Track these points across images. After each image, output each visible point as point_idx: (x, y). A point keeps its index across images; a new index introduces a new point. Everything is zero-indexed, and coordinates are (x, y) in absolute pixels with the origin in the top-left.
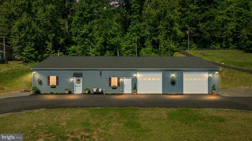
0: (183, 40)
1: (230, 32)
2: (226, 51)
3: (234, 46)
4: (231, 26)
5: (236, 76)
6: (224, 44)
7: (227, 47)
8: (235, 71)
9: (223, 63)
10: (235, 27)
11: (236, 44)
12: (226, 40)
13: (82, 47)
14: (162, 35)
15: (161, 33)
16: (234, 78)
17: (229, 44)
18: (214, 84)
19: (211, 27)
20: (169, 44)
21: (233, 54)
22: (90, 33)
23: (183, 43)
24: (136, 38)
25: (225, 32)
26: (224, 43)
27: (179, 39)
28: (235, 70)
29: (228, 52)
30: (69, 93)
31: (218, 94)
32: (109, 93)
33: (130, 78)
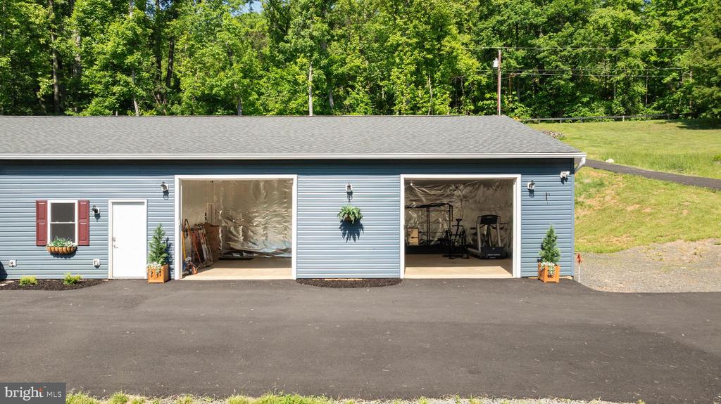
0: (484, 93)
1: (639, 62)
2: (624, 123)
3: (650, 110)
4: (642, 43)
5: (656, 200)
6: (616, 104)
7: (630, 113)
8: (654, 182)
9: (611, 161)
10: (653, 45)
11: (655, 104)
12: (625, 92)
13: (107, 104)
14: (403, 66)
15: (401, 59)
16: (648, 210)
17: (634, 104)
18: (552, 231)
19: (577, 47)
20: (429, 101)
21: (649, 133)
22: (131, 53)
23: (485, 102)
24: (311, 79)
25: (621, 64)
26: (617, 101)
27: (474, 92)
28: (655, 178)
29: (629, 129)
31: (571, 278)
32: (29, 277)
33: (141, 203)
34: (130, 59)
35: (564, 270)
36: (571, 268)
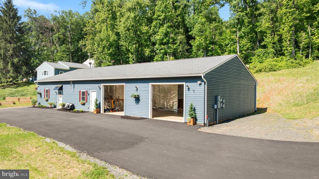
18: (191, 105)
30: (53, 108)
31: (203, 125)
32: (76, 110)
33: (96, 92)
34: (164, 40)
35: (200, 121)
36: (203, 121)
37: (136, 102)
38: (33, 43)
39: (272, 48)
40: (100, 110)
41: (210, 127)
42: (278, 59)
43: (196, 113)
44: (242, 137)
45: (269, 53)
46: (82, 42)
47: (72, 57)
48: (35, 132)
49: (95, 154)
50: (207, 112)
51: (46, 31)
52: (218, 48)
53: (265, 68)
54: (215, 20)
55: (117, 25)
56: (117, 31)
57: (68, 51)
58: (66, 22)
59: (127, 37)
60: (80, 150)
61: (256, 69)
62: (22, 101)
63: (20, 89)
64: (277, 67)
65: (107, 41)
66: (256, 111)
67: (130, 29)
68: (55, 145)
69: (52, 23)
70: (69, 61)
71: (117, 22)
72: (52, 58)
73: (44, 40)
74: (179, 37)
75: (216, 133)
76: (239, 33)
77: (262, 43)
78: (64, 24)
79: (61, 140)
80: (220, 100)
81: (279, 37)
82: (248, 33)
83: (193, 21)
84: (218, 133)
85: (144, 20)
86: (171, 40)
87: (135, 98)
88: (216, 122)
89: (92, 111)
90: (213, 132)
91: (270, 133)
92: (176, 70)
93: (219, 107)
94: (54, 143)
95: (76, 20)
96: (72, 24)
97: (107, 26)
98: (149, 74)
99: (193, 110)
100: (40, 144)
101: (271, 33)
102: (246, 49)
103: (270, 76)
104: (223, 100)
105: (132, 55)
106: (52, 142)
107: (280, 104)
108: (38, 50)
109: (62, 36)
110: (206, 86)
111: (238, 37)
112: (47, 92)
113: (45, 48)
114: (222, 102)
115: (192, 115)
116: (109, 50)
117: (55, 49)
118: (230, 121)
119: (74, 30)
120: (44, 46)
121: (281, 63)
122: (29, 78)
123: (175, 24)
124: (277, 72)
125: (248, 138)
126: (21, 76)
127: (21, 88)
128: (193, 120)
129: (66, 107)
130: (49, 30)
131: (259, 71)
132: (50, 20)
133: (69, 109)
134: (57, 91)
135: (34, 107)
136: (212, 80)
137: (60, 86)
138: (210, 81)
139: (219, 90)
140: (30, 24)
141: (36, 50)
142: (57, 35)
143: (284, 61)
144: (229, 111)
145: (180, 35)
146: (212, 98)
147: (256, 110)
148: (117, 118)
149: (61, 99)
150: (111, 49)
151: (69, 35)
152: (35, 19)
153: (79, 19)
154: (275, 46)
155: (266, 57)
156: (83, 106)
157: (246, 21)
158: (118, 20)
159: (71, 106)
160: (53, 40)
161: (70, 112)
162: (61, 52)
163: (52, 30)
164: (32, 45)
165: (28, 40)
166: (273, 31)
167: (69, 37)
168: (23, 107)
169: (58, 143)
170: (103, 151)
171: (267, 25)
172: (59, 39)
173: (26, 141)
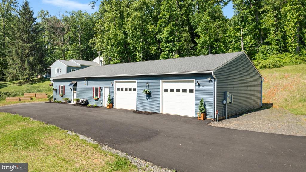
18: (202, 101)
30: (68, 103)
31: (213, 120)
32: (90, 105)
33: (109, 88)
34: (170, 38)
35: (210, 116)
36: (213, 116)
37: (147, 98)
38: (46, 42)
39: (276, 45)
40: (113, 105)
41: (220, 122)
42: (283, 55)
43: (206, 109)
44: (252, 131)
45: (272, 50)
46: (92, 41)
47: (82, 55)
48: (57, 126)
49: (116, 146)
50: (217, 107)
51: (57, 31)
52: (222, 45)
53: (270, 65)
54: (218, 18)
55: (124, 25)
56: (125, 30)
57: (78, 50)
58: (76, 22)
59: (134, 36)
60: (101, 143)
61: (260, 66)
62: (39, 97)
63: (35, 86)
64: (281, 63)
65: (115, 40)
66: (262, 107)
67: (137, 28)
68: (78, 138)
69: (63, 23)
70: (79, 59)
71: (124, 21)
72: (63, 56)
73: (56, 39)
74: (184, 35)
75: (227, 127)
76: (243, 31)
77: (266, 39)
78: (74, 24)
79: (82, 133)
80: (229, 96)
81: (282, 34)
82: (251, 30)
83: (198, 19)
84: (229, 128)
85: (151, 19)
86: (176, 39)
87: (146, 93)
88: (225, 117)
89: (106, 106)
90: (223, 127)
91: (279, 127)
92: (186, 67)
93: (228, 102)
94: (76, 135)
95: (85, 20)
96: (82, 24)
97: (115, 26)
98: (160, 71)
99: (203, 105)
100: (63, 136)
101: (275, 30)
102: (249, 46)
103: (275, 72)
104: (231, 95)
105: (139, 53)
106: (74, 135)
107: (286, 100)
108: (50, 48)
109: (72, 35)
110: (216, 82)
111: (242, 34)
112: (62, 88)
113: (57, 47)
114: (230, 98)
115: (202, 110)
116: (117, 48)
117: (66, 48)
118: (238, 116)
119: (83, 29)
120: (56, 45)
121: (285, 59)
122: (44, 75)
123: (180, 22)
124: (282, 68)
125: (258, 132)
126: (36, 73)
127: (36, 84)
128: (203, 115)
129: (80, 102)
130: (61, 30)
131: (263, 68)
132: (61, 20)
133: (83, 104)
134: (72, 87)
135: (50, 102)
136: (221, 76)
137: (75, 82)
138: (219, 77)
139: (227, 86)
140: (43, 24)
141: (48, 48)
142: (68, 34)
143: (287, 58)
144: (237, 106)
145: (185, 33)
146: (221, 94)
147: (262, 105)
148: (130, 113)
149: (75, 95)
150: (119, 47)
151: (79, 34)
152: (47, 20)
153: (88, 19)
154: (279, 42)
155: (270, 54)
156: (96, 101)
157: (250, 18)
158: (125, 19)
159: (85, 101)
160: (64, 39)
161: (85, 107)
162: (71, 50)
163: (63, 30)
164: (45, 44)
165: (41, 40)
166: (277, 28)
167: (78, 36)
168: (40, 102)
169: (80, 135)
170: (123, 143)
171: (271, 22)
172: (70, 38)
173: (50, 134)
